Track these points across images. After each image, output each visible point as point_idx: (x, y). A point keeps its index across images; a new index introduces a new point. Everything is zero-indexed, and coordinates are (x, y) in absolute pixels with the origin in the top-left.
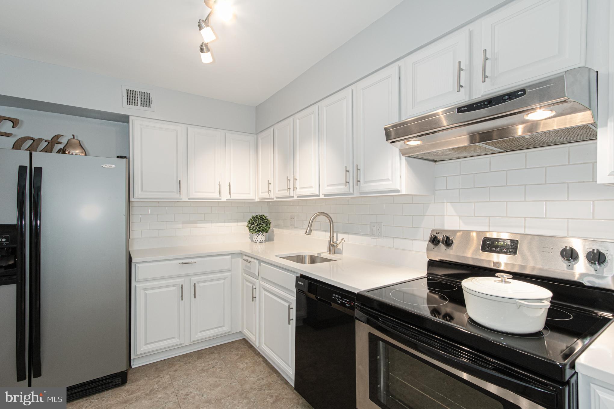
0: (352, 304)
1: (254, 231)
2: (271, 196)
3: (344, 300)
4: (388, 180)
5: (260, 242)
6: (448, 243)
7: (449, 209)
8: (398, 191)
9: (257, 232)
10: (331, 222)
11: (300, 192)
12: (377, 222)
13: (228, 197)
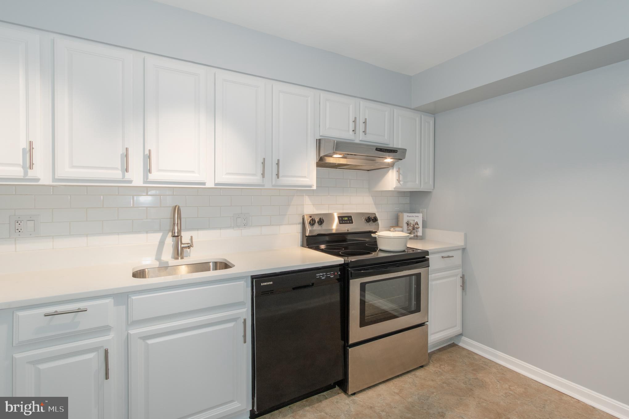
0: (336, 274)
3: (329, 274)
6: (322, 222)
7: (307, 199)
8: (311, 186)
12: (241, 213)
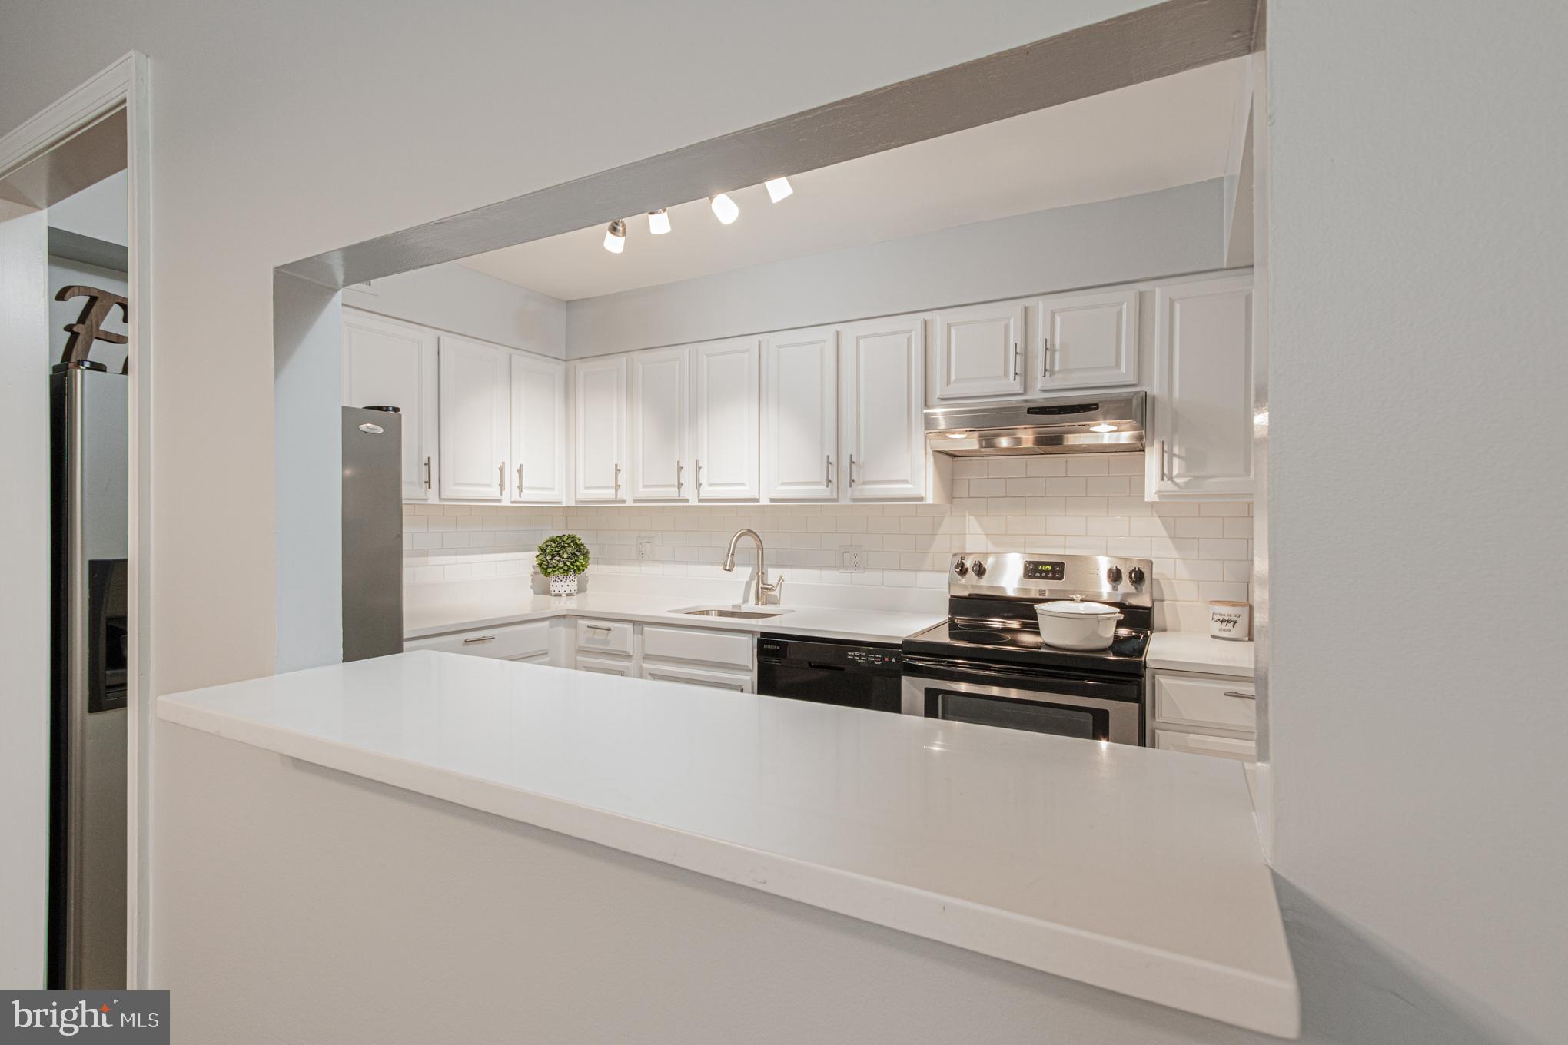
0: (886, 659)
1: (560, 570)
2: (618, 496)
3: (872, 658)
4: (906, 482)
5: (568, 595)
6: (980, 571)
7: (972, 523)
8: (921, 499)
9: (565, 571)
10: (760, 547)
11: (707, 491)
12: (851, 546)
13: (516, 497)
